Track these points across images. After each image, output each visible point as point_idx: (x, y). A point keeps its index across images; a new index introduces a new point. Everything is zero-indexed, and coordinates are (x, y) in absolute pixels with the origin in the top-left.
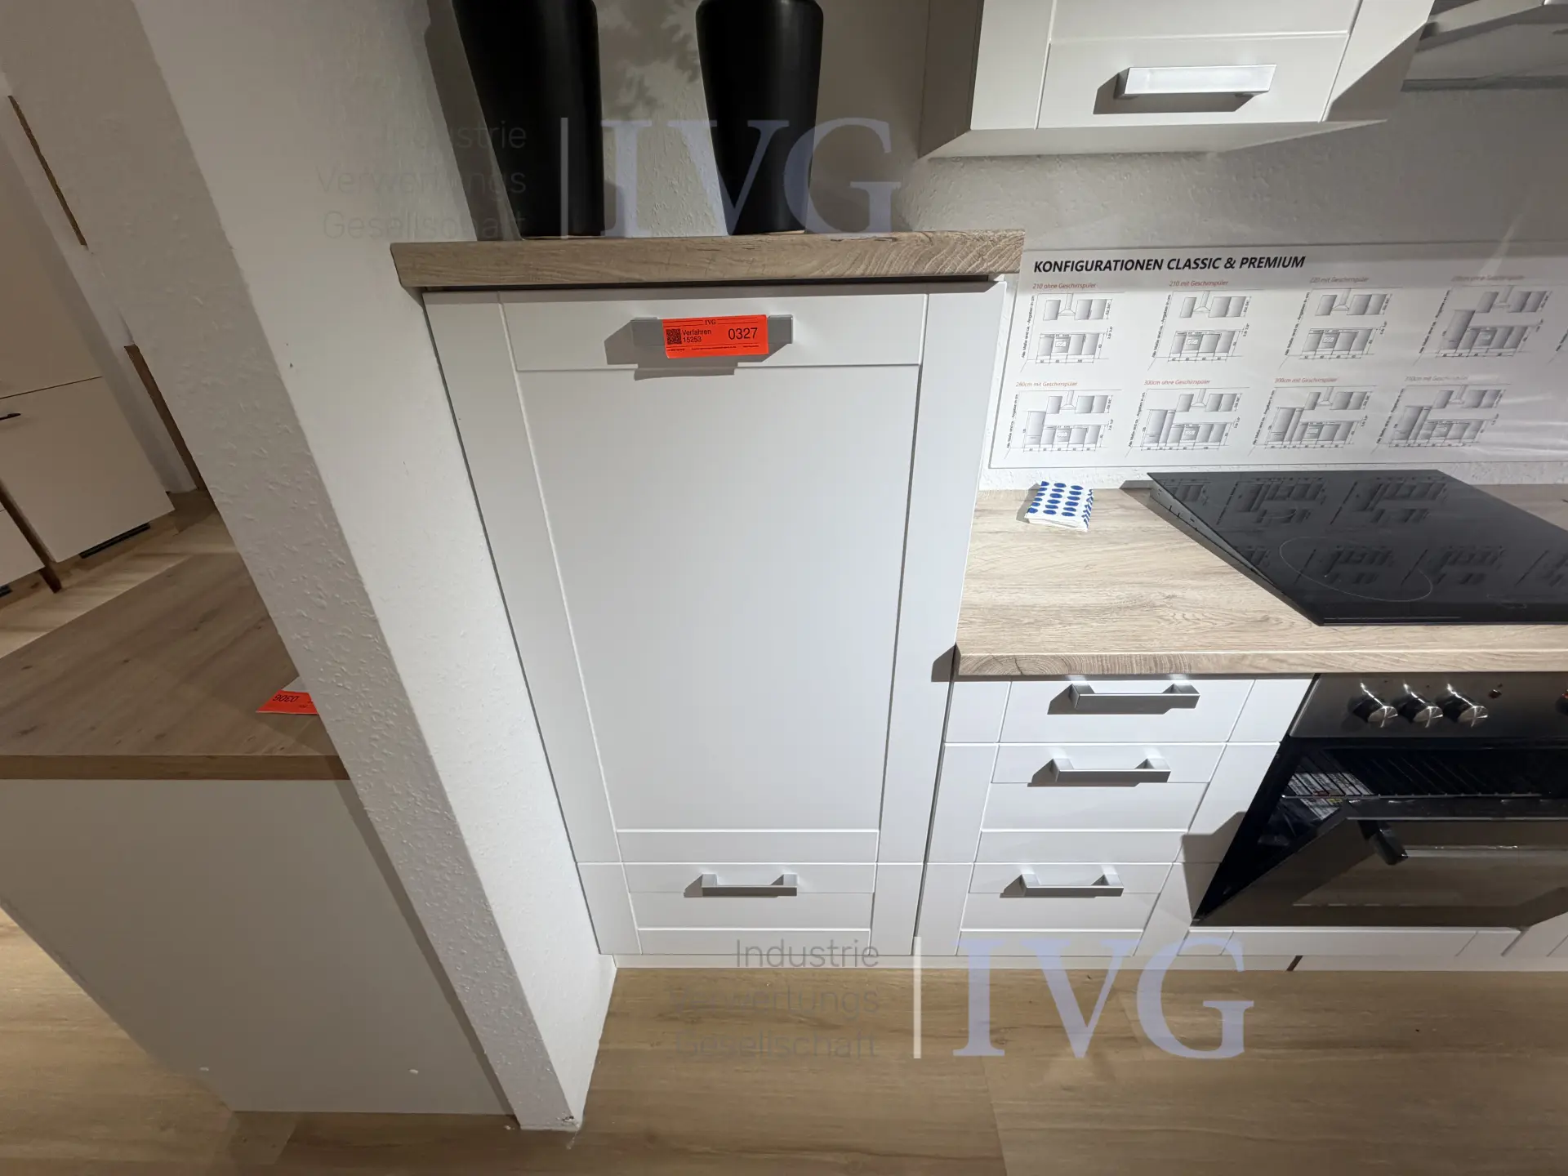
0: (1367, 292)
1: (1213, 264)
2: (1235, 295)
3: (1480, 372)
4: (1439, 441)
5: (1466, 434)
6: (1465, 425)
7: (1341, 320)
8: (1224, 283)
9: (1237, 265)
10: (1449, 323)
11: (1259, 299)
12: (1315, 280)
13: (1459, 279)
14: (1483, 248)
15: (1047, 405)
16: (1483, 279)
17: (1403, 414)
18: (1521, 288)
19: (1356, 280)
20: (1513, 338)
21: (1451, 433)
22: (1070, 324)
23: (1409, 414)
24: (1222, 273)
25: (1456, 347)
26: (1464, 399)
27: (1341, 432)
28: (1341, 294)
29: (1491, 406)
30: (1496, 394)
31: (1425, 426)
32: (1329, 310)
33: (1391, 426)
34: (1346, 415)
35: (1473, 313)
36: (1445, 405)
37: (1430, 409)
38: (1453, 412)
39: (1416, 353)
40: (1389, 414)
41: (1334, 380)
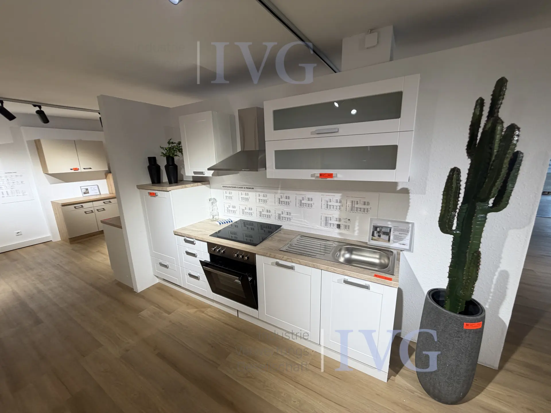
0: (264, 194)
1: (242, 188)
2: (247, 192)
3: (286, 209)
4: (285, 220)
5: (289, 220)
6: (288, 218)
7: (262, 198)
8: (245, 191)
9: (245, 188)
10: (277, 200)
11: (250, 193)
12: (256, 191)
13: (276, 193)
14: (277, 188)
15: (228, 207)
16: (278, 193)
17: (277, 215)
18: (285, 195)
20: (288, 203)
21: (286, 219)
22: (228, 195)
23: (278, 215)
24: (243, 189)
25: (280, 204)
26: (285, 213)
27: (269, 217)
28: (260, 194)
29: (290, 215)
30: (290, 213)
31: (281, 217)
32: (259, 196)
33: (276, 217)
34: (268, 214)
35: (280, 199)
36: (283, 214)
37: (281, 214)
38: (284, 215)
39: (275, 204)
40: (275, 214)
41: (264, 207)
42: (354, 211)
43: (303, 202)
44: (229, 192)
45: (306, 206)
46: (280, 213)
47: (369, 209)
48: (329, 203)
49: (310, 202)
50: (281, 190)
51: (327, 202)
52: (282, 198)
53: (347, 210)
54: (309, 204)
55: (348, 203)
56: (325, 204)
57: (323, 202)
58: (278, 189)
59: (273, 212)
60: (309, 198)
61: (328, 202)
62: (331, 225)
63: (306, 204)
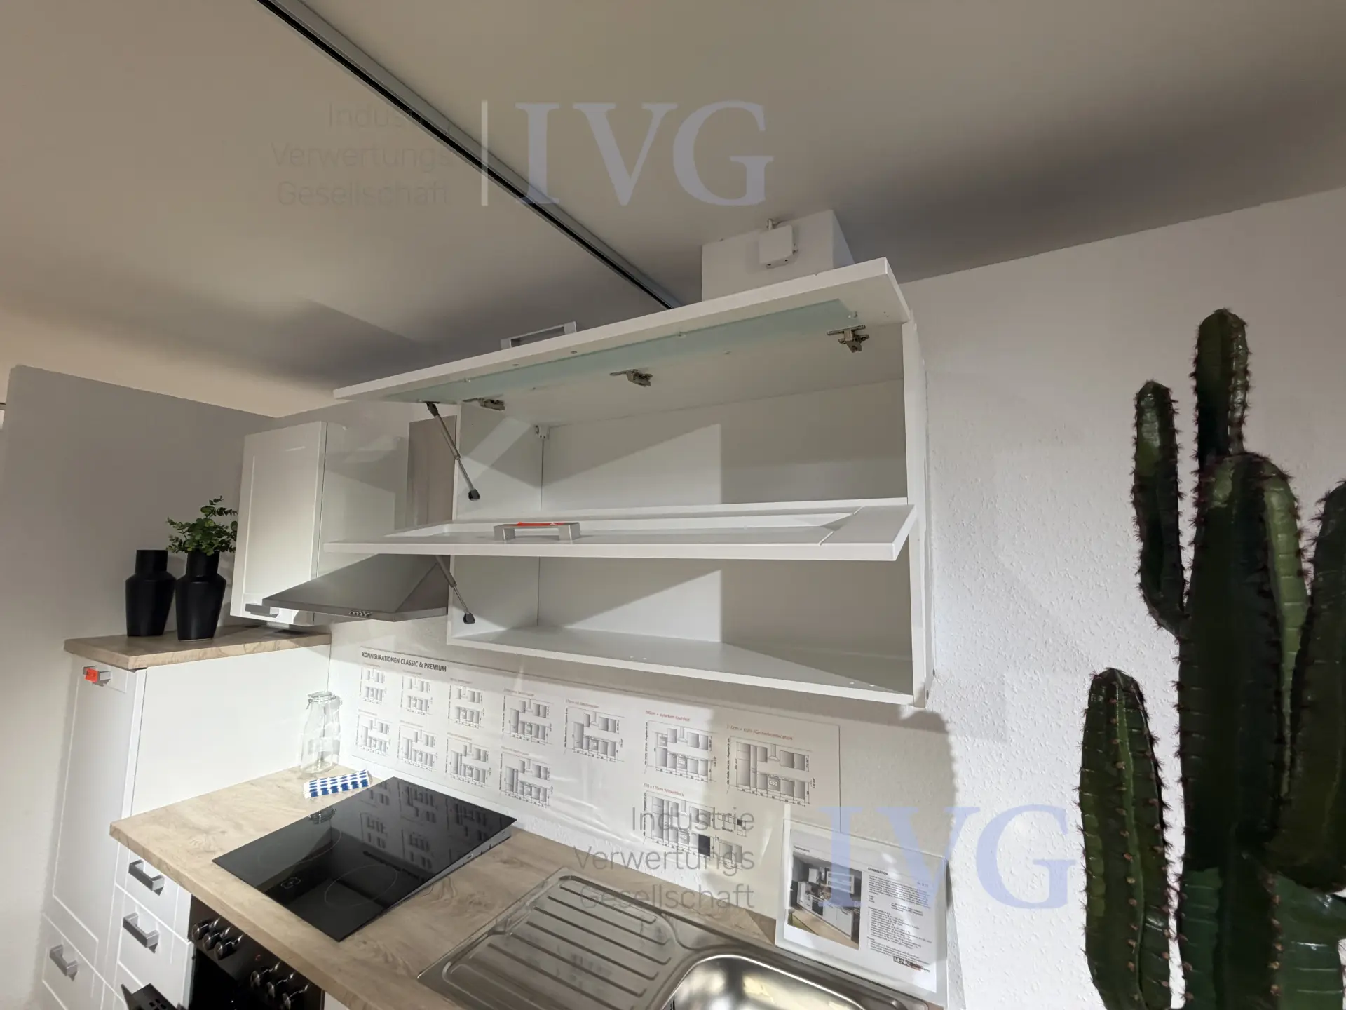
0: (473, 690)
1: (415, 664)
2: (425, 681)
3: (537, 754)
4: (528, 799)
5: (541, 797)
6: (539, 790)
7: (465, 703)
8: (420, 674)
9: (423, 666)
10: (510, 716)
11: (433, 684)
12: (452, 679)
13: (509, 691)
15: (368, 726)
16: (516, 692)
17: (506, 773)
18: (535, 701)
19: (468, 683)
20: (541, 733)
21: (534, 794)
22: (372, 684)
23: (509, 772)
24: (418, 669)
25: (517, 732)
26: (531, 769)
27: (481, 776)
28: (462, 688)
29: (546, 779)
30: (546, 770)
31: (519, 784)
32: (460, 696)
33: (503, 779)
34: (481, 765)
35: (518, 712)
36: (523, 771)
37: (517, 772)
38: (528, 778)
39: (502, 733)
40: (500, 770)
41: (470, 739)
42: (755, 787)
43: (587, 732)
44: (378, 674)
45: (597, 748)
46: (517, 767)
47: (806, 785)
48: (672, 748)
49: (608, 736)
50: (524, 678)
51: (666, 739)
52: (524, 712)
53: (733, 781)
54: (606, 744)
55: (734, 755)
56: (657, 749)
57: (653, 741)
58: (515, 678)
59: (494, 758)
60: (607, 719)
61: (668, 743)
62: (677, 836)
63: (596, 740)
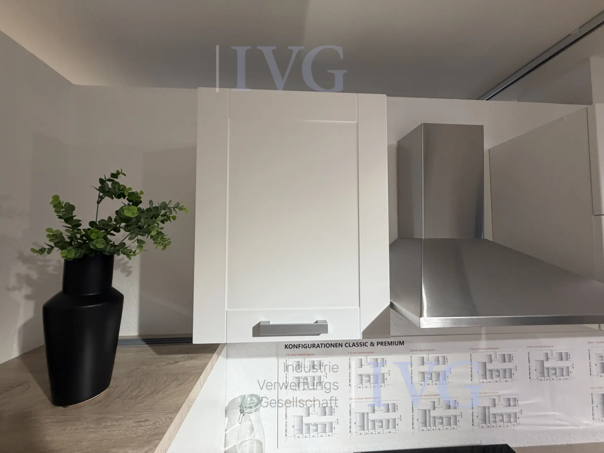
0: (436, 355)
1: (365, 344)
3: (504, 390)
4: (501, 424)
5: (512, 420)
6: (509, 416)
11: (390, 359)
12: (412, 351)
13: (474, 349)
14: (476, 336)
16: (482, 349)
17: (477, 411)
18: (499, 353)
19: (429, 350)
20: (508, 374)
21: (505, 419)
23: (480, 410)
24: (370, 348)
25: (486, 378)
26: (502, 403)
27: (452, 421)
28: (425, 356)
29: (516, 406)
30: (515, 400)
31: (491, 416)
32: (423, 363)
33: (475, 417)
34: (451, 412)
35: (485, 363)
36: (495, 405)
37: (489, 408)
38: (500, 409)
39: (470, 381)
40: (472, 411)
41: (438, 395)
43: (547, 365)
44: (313, 362)
45: (555, 374)
46: (488, 404)
49: (564, 364)
50: (488, 339)
52: (491, 362)
54: (562, 369)
57: (594, 360)
58: (479, 339)
59: (464, 404)
60: (561, 353)
63: (555, 369)
